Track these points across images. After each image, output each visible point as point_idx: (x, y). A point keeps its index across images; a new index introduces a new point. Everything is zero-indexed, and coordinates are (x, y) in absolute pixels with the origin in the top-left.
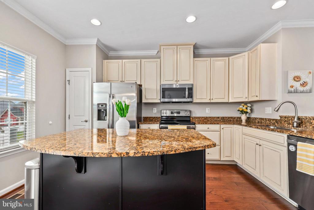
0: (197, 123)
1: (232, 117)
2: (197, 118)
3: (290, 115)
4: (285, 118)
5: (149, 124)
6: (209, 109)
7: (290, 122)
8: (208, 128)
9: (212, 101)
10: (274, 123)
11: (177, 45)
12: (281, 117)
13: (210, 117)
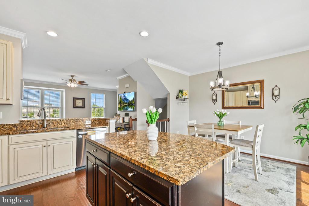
4: (28, 121)
12: (21, 121)
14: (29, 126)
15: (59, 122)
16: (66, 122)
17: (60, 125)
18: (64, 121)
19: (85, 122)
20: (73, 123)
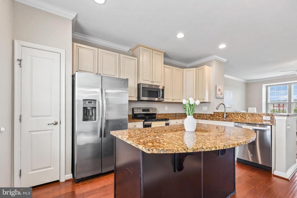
0: (170, 119)
1: (180, 114)
2: (160, 115)
3: (220, 111)
4: (217, 113)
5: (135, 122)
6: (167, 107)
7: (220, 115)
8: (177, 122)
9: (174, 101)
10: (210, 117)
11: (153, 50)
12: (214, 113)
13: (168, 114)
14: (217, 116)
15: (236, 115)
16: (242, 115)
17: (237, 117)
18: (241, 114)
19: (262, 118)
20: (249, 118)
